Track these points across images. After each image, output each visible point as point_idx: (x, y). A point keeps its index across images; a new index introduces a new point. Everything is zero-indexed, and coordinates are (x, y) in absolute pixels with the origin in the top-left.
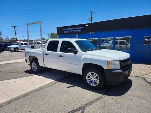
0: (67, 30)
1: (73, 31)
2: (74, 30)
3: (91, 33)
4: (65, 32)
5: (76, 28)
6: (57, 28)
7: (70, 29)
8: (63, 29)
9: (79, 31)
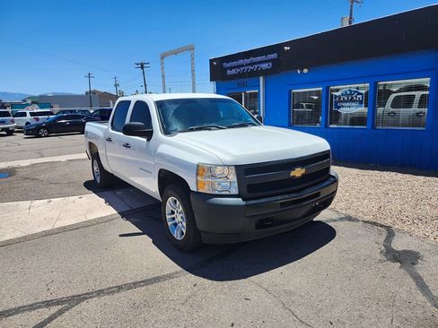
0: (234, 67)
1: (251, 68)
2: (252, 64)
3: (299, 72)
4: (229, 72)
5: (259, 59)
6: (211, 61)
7: (241, 62)
8: (226, 65)
9: (265, 66)
